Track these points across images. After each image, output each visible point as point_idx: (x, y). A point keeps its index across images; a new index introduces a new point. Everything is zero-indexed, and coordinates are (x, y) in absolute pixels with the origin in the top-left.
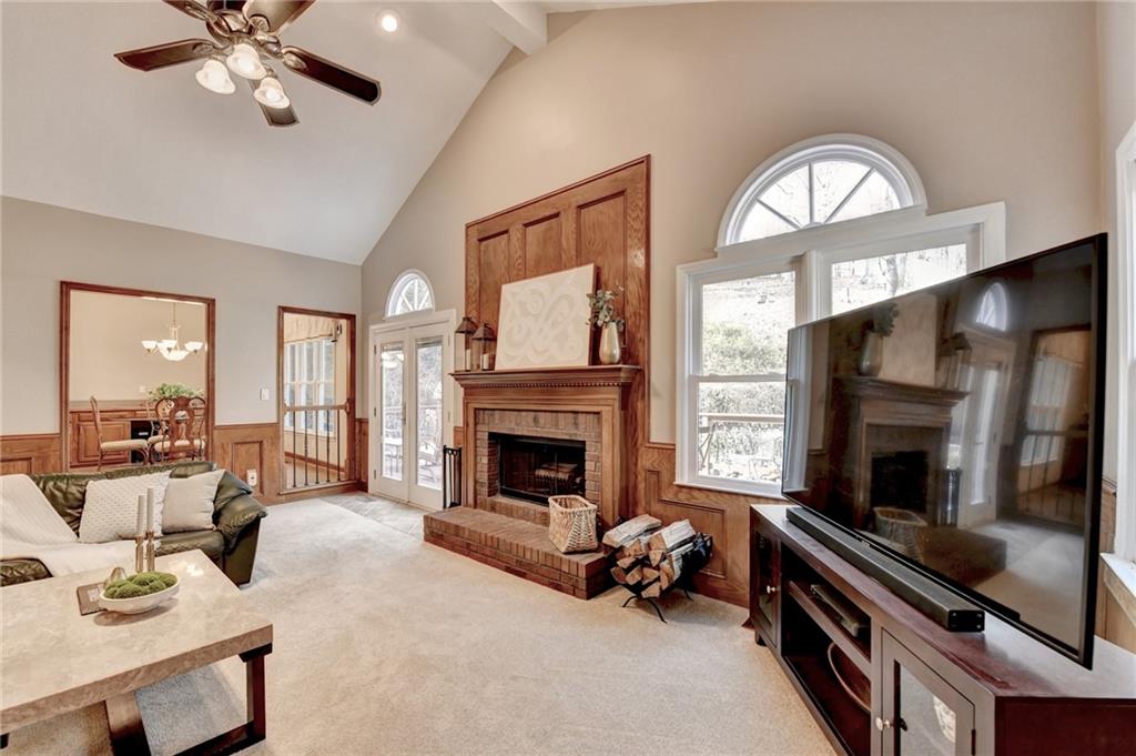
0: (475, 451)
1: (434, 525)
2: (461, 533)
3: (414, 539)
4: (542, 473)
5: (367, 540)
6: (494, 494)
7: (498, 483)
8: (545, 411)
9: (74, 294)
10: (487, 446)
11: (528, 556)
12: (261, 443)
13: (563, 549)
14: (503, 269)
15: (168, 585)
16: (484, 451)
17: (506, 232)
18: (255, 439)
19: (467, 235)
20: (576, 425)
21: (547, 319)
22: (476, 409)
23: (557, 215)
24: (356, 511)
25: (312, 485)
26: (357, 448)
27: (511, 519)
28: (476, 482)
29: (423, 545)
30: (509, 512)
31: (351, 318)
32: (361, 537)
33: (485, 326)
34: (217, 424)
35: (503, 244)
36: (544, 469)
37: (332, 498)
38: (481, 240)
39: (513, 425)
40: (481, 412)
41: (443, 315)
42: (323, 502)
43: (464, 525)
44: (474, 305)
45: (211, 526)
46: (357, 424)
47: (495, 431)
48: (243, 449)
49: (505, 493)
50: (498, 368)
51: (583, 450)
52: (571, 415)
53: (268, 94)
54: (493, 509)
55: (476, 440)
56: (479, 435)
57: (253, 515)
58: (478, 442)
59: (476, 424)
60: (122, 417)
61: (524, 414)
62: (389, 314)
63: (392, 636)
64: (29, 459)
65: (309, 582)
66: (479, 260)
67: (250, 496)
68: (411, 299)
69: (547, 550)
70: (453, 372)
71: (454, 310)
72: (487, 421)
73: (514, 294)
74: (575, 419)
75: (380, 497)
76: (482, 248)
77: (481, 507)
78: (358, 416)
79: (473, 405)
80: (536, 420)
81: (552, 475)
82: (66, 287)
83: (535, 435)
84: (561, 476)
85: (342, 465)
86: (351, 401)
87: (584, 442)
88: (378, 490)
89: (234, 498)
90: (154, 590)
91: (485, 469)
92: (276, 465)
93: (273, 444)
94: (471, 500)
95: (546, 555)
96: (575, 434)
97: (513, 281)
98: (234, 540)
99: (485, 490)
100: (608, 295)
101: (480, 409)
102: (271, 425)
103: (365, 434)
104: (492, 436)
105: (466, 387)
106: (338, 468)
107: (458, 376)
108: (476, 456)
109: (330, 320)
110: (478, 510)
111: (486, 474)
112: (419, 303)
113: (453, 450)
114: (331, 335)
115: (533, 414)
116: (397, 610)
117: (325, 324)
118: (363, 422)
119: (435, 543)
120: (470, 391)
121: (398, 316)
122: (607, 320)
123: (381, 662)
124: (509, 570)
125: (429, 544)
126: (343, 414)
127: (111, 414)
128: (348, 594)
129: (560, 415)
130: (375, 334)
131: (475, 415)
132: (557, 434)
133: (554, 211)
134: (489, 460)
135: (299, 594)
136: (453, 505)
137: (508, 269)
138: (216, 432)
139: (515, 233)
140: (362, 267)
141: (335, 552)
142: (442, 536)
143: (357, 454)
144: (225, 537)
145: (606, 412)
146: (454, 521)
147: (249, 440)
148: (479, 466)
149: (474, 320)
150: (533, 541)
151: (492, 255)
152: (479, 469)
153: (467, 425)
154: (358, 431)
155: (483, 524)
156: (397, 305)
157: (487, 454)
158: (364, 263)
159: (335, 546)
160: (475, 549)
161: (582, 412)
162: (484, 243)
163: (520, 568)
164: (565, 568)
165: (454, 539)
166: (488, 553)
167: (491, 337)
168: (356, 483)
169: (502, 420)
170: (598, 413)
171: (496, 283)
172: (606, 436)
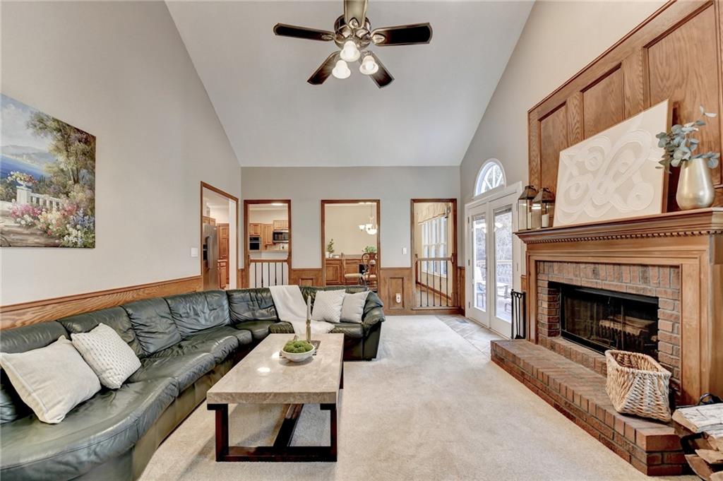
0: (537, 296)
1: (497, 350)
2: (517, 361)
3: (484, 356)
4: (607, 324)
5: (451, 349)
6: (555, 336)
7: (559, 326)
8: (606, 264)
9: (326, 205)
10: (547, 292)
11: (577, 401)
12: (403, 279)
13: (619, 408)
14: (562, 137)
15: (307, 351)
16: (544, 296)
17: (564, 104)
18: (400, 276)
19: (529, 119)
20: (645, 279)
21: (606, 174)
22: (536, 261)
23: (618, 67)
24: (452, 328)
25: (431, 307)
26: (459, 286)
27: (568, 361)
28: (537, 322)
29: (489, 363)
30: (568, 354)
31: (454, 201)
32: (449, 346)
33: (544, 190)
34: (382, 267)
35: (561, 117)
36: (611, 320)
37: (442, 317)
38: (540, 120)
39: (571, 276)
40: (542, 263)
41: (512, 188)
42: (436, 318)
43: (519, 356)
44: (536, 175)
45: (361, 321)
46: (459, 270)
47: (554, 280)
48: (394, 281)
49: (565, 336)
50: (556, 225)
51: (656, 307)
52: (640, 269)
53: (367, 67)
54: (553, 347)
55: (537, 287)
56: (540, 283)
57: (377, 319)
58: (539, 288)
59: (537, 274)
60: (356, 263)
61: (582, 266)
62: (477, 194)
63: (438, 427)
64: (312, 279)
65: (405, 367)
66: (540, 136)
67: (381, 308)
68: (490, 181)
69: (599, 403)
70: (517, 231)
71: (521, 182)
72: (546, 270)
73: (571, 157)
74: (644, 272)
75: (472, 321)
76: (542, 126)
77: (542, 344)
78: (459, 265)
79: (534, 258)
80: (595, 272)
81: (619, 327)
82: (324, 202)
83: (594, 286)
84: (629, 330)
85: (450, 295)
86: (455, 255)
87: (657, 298)
88: (471, 316)
89: (373, 308)
90: (300, 351)
91: (546, 312)
92: (411, 292)
93: (409, 280)
94: (533, 336)
95: (597, 407)
96: (644, 289)
97: (572, 145)
98: (368, 332)
99: (545, 330)
100: (688, 127)
101: (540, 261)
102: (407, 269)
103: (464, 277)
104: (551, 284)
105: (529, 243)
106: (447, 297)
107: (521, 234)
108: (537, 301)
109: (443, 204)
110: (539, 346)
111: (547, 317)
112: (496, 183)
113: (518, 294)
114: (444, 214)
115: (592, 266)
116: (449, 408)
117: (441, 207)
118: (462, 269)
119: (498, 363)
120: (532, 246)
121: (483, 194)
122: (686, 157)
123: (421, 444)
124: (557, 407)
125: (494, 363)
126: (450, 263)
127: (350, 261)
128: (424, 383)
129: (623, 267)
130: (468, 210)
131: (535, 267)
132: (621, 286)
133: (615, 64)
134: (549, 305)
135: (397, 373)
136: (518, 337)
137: (566, 137)
138: (381, 271)
139: (573, 103)
140: (461, 166)
141: (429, 353)
142: (503, 359)
143: (458, 290)
144: (364, 330)
145: (689, 266)
146: (514, 351)
147: (397, 276)
148: (540, 308)
149: (535, 187)
150: (586, 388)
151: (551, 129)
152: (540, 311)
153: (530, 274)
154: (459, 274)
155: (539, 359)
156: (482, 187)
157: (547, 299)
158: (462, 164)
159: (431, 348)
160: (528, 379)
161: (654, 266)
162: (544, 121)
163: (569, 410)
164: (619, 429)
165: (512, 365)
166: (538, 385)
167: (550, 199)
168: (458, 310)
169: (560, 271)
170: (677, 267)
171: (555, 151)
172: (690, 294)
